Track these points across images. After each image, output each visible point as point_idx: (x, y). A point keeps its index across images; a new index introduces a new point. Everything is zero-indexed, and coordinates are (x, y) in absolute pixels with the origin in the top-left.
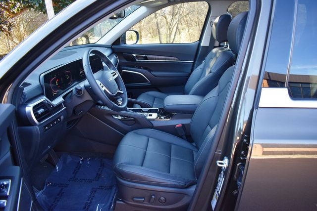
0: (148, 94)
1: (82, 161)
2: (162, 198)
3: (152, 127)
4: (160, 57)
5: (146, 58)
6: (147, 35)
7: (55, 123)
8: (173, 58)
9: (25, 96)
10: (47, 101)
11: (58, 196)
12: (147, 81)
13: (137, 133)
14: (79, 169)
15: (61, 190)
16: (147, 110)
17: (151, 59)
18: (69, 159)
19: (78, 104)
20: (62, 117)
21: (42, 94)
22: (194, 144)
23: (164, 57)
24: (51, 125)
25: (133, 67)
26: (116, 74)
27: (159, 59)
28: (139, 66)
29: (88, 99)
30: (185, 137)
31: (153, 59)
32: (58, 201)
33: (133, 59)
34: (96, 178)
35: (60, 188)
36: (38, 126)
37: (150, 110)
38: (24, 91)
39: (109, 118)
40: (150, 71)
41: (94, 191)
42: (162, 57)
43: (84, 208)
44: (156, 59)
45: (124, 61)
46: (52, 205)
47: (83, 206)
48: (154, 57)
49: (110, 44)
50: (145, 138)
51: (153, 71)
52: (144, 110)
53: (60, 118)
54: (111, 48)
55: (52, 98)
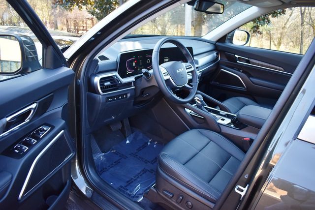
0: (239, 100)
1: (150, 142)
2: (190, 203)
3: (219, 132)
4: (264, 64)
5: (248, 62)
6: (289, 43)
7: (120, 98)
8: (278, 67)
9: (98, 68)
10: (117, 77)
11: (114, 163)
12: (243, 86)
13: (201, 133)
14: (143, 148)
15: (120, 159)
16: (224, 114)
17: (253, 63)
18: (141, 136)
19: (145, 87)
20: (129, 95)
21: (116, 70)
23: (268, 65)
24: (115, 99)
25: (233, 68)
26: (191, 67)
27: (262, 65)
28: (239, 68)
29: (155, 85)
31: (256, 64)
32: (112, 167)
33: (235, 60)
34: (152, 161)
35: (120, 158)
36: (102, 96)
37: (227, 115)
38: (99, 63)
39: (181, 110)
40: (249, 76)
41: (144, 171)
42: (266, 64)
43: (127, 182)
44: (258, 65)
45: (225, 60)
46: (106, 168)
47: (128, 180)
48: (257, 62)
49: (215, 40)
50: (206, 140)
51: (252, 77)
52: (221, 113)
53: (126, 94)
54: (215, 45)
55: (124, 75)
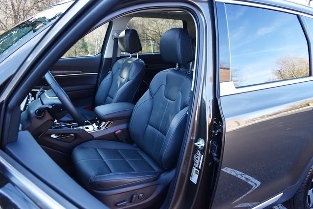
2: (141, 195)
3: (94, 139)
22: (135, 145)
30: (125, 141)
